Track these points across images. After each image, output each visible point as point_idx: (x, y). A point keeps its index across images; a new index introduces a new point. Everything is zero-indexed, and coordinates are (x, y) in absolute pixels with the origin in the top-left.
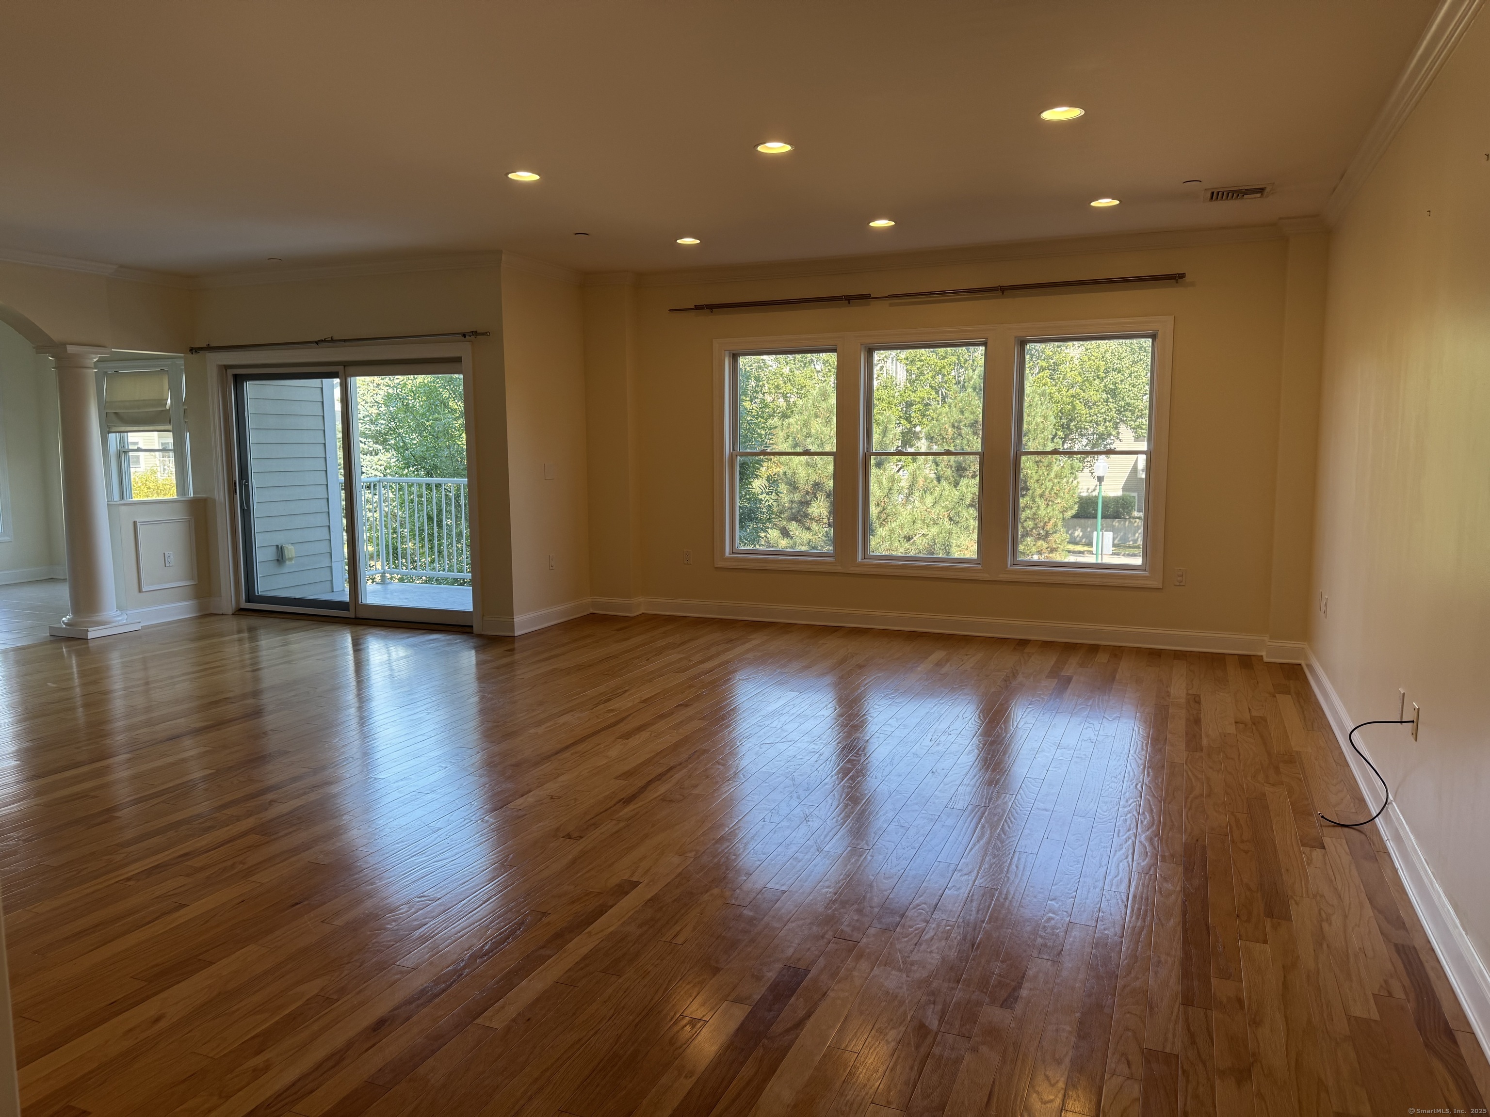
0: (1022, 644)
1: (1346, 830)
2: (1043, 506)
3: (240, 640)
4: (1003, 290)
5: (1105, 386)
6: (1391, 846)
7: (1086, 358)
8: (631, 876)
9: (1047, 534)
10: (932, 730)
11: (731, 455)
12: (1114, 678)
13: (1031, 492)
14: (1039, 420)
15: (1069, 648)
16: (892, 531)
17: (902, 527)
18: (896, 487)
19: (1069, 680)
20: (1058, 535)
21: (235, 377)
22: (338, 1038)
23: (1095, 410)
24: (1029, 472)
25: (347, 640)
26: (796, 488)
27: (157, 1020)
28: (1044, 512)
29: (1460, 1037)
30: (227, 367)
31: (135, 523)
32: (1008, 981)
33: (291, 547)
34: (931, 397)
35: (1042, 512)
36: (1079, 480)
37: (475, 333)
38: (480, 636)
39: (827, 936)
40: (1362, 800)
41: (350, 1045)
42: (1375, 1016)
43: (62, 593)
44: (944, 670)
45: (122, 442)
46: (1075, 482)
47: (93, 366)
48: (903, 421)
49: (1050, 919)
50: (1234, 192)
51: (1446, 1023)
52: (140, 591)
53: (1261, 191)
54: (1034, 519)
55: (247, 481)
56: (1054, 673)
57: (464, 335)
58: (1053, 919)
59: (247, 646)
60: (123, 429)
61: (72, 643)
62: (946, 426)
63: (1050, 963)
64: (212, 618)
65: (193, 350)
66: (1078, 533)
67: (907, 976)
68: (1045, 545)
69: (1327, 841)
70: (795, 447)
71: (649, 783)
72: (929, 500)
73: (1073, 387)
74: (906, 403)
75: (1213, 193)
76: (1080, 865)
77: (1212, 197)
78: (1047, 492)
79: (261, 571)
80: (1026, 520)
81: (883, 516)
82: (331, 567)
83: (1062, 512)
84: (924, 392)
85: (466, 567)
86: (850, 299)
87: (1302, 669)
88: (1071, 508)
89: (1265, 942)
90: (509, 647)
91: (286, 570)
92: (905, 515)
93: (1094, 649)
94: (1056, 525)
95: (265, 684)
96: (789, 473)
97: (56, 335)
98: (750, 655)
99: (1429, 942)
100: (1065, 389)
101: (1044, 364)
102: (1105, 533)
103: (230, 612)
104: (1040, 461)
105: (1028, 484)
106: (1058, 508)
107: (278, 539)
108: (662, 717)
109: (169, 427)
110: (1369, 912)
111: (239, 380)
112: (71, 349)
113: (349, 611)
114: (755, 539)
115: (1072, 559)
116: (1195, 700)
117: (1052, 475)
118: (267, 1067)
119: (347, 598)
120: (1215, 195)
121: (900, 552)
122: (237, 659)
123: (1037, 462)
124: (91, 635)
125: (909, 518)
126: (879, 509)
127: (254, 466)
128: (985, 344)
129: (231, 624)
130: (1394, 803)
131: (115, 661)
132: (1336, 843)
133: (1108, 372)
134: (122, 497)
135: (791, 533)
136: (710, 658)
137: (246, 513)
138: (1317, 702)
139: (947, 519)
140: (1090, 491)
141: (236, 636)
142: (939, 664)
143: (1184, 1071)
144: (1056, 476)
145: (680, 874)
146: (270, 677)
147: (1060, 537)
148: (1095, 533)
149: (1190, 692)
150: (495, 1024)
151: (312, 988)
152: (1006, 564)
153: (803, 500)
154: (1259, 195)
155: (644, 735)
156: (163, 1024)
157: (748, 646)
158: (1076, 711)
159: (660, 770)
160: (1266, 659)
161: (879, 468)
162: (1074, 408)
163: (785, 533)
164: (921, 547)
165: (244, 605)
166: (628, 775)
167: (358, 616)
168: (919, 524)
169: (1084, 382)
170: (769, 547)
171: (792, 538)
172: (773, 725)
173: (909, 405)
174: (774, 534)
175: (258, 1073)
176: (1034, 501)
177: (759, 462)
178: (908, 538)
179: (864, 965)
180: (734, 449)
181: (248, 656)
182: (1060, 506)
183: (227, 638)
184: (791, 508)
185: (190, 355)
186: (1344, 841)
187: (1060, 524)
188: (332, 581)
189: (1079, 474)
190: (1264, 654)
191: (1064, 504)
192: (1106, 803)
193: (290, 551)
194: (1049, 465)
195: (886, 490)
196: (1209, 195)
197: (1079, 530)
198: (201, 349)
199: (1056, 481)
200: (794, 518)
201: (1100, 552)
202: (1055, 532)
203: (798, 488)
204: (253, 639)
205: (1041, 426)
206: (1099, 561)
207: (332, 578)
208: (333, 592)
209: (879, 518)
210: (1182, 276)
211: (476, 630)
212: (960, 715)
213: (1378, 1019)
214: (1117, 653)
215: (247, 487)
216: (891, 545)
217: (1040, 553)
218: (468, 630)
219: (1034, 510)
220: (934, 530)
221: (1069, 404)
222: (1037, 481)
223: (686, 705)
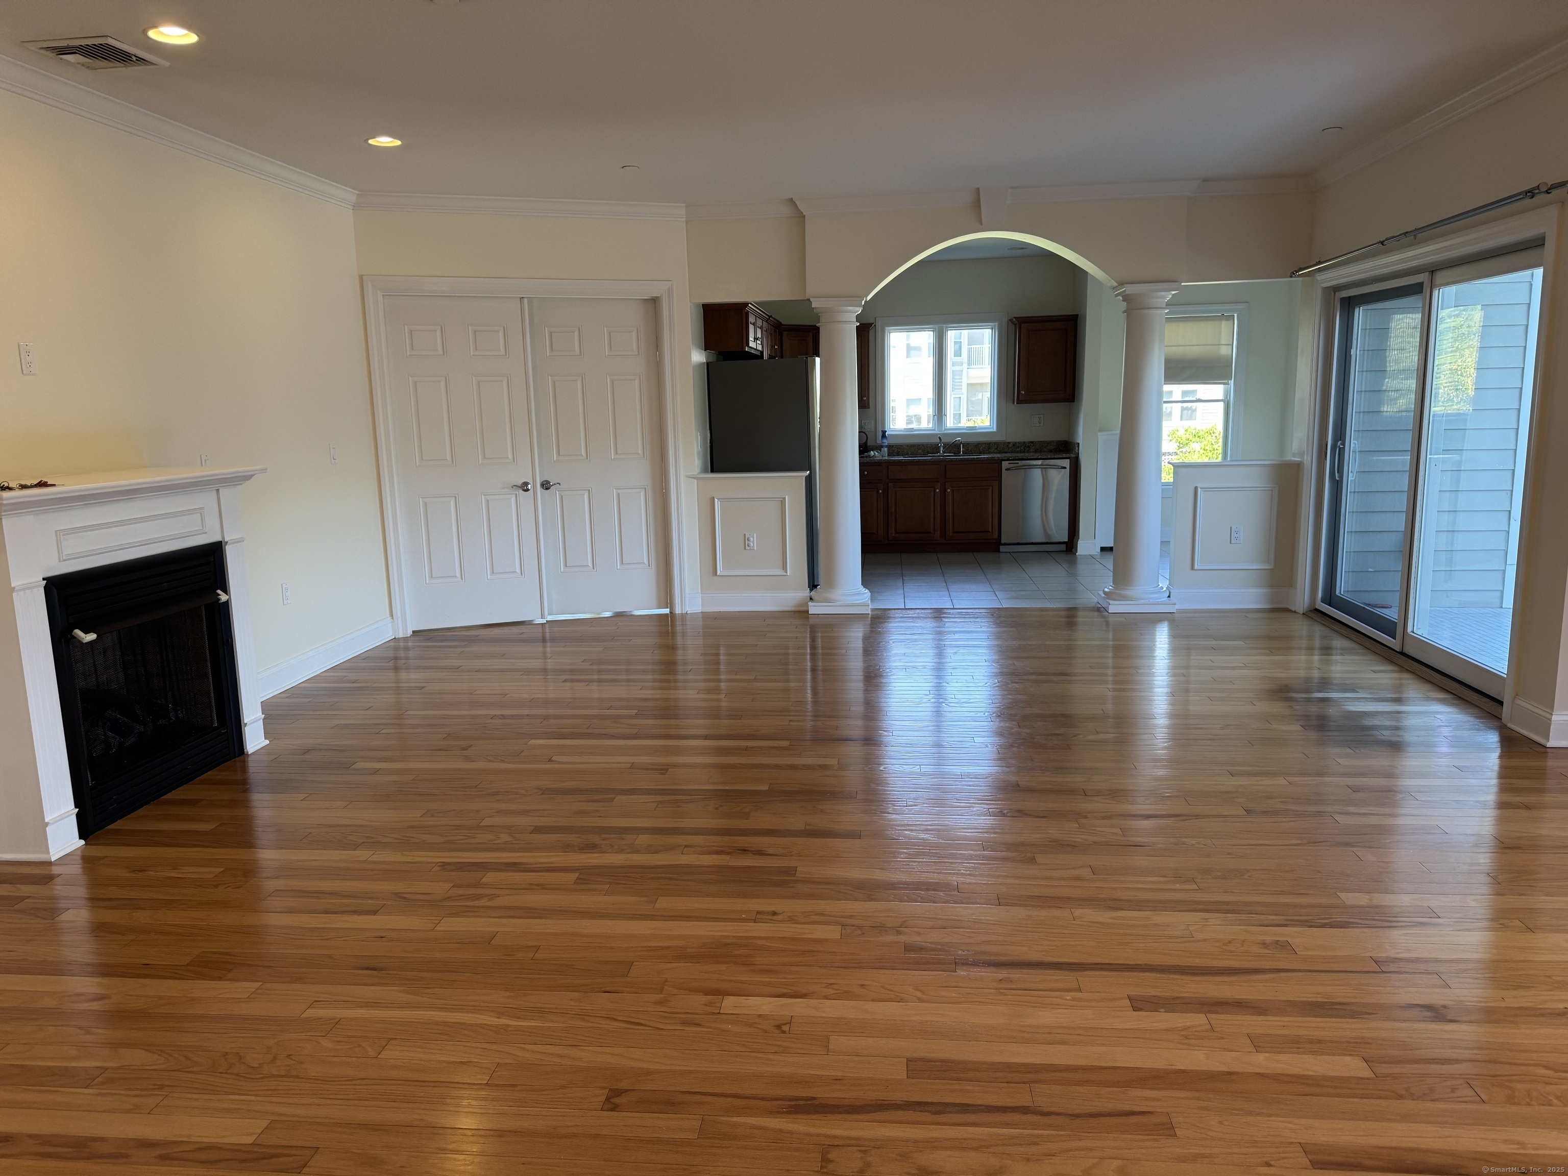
21: (1344, 300)
30: (1336, 289)
31: (1196, 488)
38: (1505, 729)
52: (1193, 568)
55: (1346, 440)
64: (1286, 614)
79: (1345, 565)
82: (1504, 571)
103: (1301, 612)
111: (1349, 305)
113: (1395, 639)
119: (1398, 622)
124: (1112, 609)
165: (1321, 606)
167: (1404, 649)
185: (1295, 278)
207: (1504, 589)
208: (1502, 607)
211: (1504, 716)
215: (1342, 451)
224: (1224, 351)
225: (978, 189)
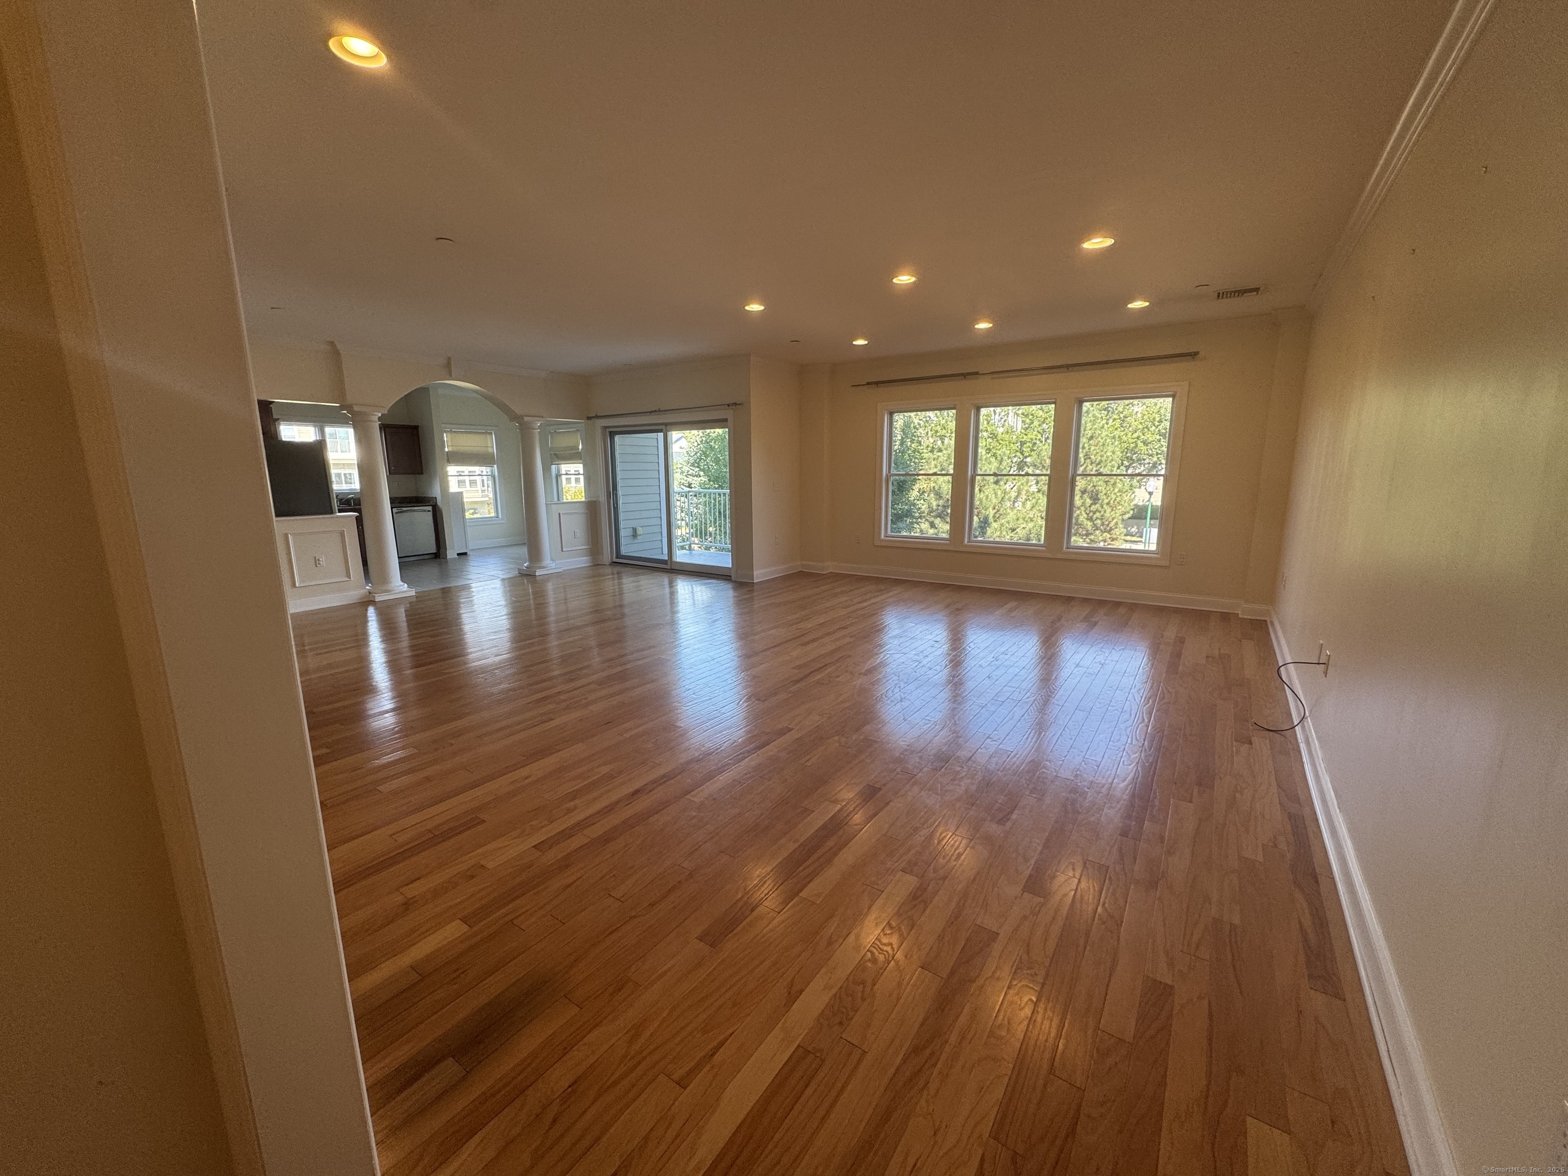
0: (1069, 599)
1: (1271, 733)
2: (1109, 510)
3: (613, 578)
4: (1068, 367)
5: (1159, 431)
6: (1303, 747)
7: (1146, 413)
8: (789, 724)
9: (1111, 529)
10: (996, 651)
11: (887, 476)
12: (1127, 624)
13: (1100, 501)
14: (1109, 454)
15: (1101, 603)
16: (1002, 525)
17: (1008, 522)
18: (1007, 497)
19: (1095, 624)
20: (1118, 530)
21: (610, 432)
22: (614, 797)
23: (1150, 446)
24: (1100, 488)
25: (666, 581)
26: (941, 497)
27: (527, 778)
28: (1109, 515)
29: (1322, 879)
30: (606, 427)
31: (559, 514)
32: (1005, 808)
33: (640, 528)
34: (1038, 438)
35: (1107, 515)
36: (1135, 494)
37: (735, 404)
38: (735, 582)
39: (897, 770)
40: (1289, 714)
41: (618, 802)
42: (1260, 858)
43: (524, 551)
44: (1013, 614)
45: (559, 470)
46: (1133, 496)
47: (537, 427)
48: (1018, 454)
49: (1043, 772)
50: (1235, 292)
51: (1314, 869)
52: (562, 551)
53: (1257, 290)
54: (1102, 519)
55: (617, 491)
56: (1086, 619)
57: (729, 405)
58: (1045, 773)
59: (616, 582)
60: (558, 463)
61: (530, 577)
62: (1045, 458)
63: (1035, 799)
64: (600, 566)
65: (589, 418)
66: (1134, 530)
67: (941, 798)
68: (1109, 536)
69: (1253, 739)
70: (941, 471)
71: (811, 673)
72: (1029, 505)
73: (1136, 432)
74: (1021, 442)
75: (1219, 293)
76: (1072, 742)
77: (1219, 296)
78: (1112, 502)
79: (623, 541)
80: (1096, 520)
81: (997, 515)
82: (662, 540)
83: (1122, 515)
84: (1032, 435)
85: (728, 541)
86: (965, 375)
87: (1267, 625)
88: (1129, 513)
89: (1191, 802)
90: (750, 589)
91: (636, 541)
92: (1012, 515)
93: (1118, 604)
94: (1116, 524)
95: (625, 602)
96: (937, 488)
97: (518, 411)
98: (890, 600)
99: (1316, 814)
100: (1130, 434)
101: (1116, 417)
102: (1152, 529)
103: (608, 563)
104: (1108, 481)
105: (1099, 496)
106: (1119, 512)
107: (634, 524)
108: (828, 634)
109: (581, 461)
110: (1274, 789)
111: (612, 435)
112: (526, 419)
113: (667, 565)
114: (910, 528)
115: (1127, 546)
116: (1181, 641)
117: (1116, 490)
118: (575, 808)
119: (666, 558)
120: (1221, 295)
121: (1007, 539)
122: (612, 588)
123: (1106, 482)
124: (537, 574)
125: (1015, 517)
126: (995, 511)
127: (620, 483)
128: (1054, 403)
129: (609, 570)
130: (1309, 718)
131: (550, 586)
132: (1261, 743)
133: (1162, 422)
134: (559, 500)
135: (936, 526)
136: (865, 601)
137: (616, 509)
138: (1272, 646)
139: (1039, 518)
140: (1145, 501)
141: (610, 577)
142: (1011, 610)
143: (1110, 878)
144: (1119, 491)
145: (818, 726)
146: (628, 597)
147: (1120, 530)
148: (1145, 529)
149: (1178, 635)
150: (695, 799)
151: (605, 770)
152: (1062, 548)
153: (945, 504)
154: (1255, 293)
155: (816, 644)
156: (529, 780)
157: (891, 594)
158: (1095, 643)
159: (821, 665)
160: (1240, 616)
161: (996, 484)
162: (1137, 446)
163: (932, 525)
164: (1021, 536)
165: (615, 560)
166: (799, 667)
167: (673, 568)
168: (1021, 521)
169: (1143, 428)
170: (923, 534)
171: (937, 528)
172: (895, 643)
173: (1022, 443)
174: (925, 526)
175: (569, 811)
176: (1102, 507)
177: (915, 481)
178: (1013, 530)
179: (916, 789)
180: (889, 472)
181: (617, 587)
182: (1120, 511)
183: (607, 577)
184: (938, 509)
185: (587, 421)
186: (1268, 741)
187: (1120, 522)
188: (662, 548)
189: (1137, 490)
190: (1240, 612)
191: (1123, 509)
192: (1100, 703)
193: (640, 531)
194: (1115, 484)
195: (1000, 499)
196: (1216, 294)
197: (1135, 527)
198: (593, 417)
199: (1118, 494)
200: (939, 516)
201: (1147, 541)
202: (1116, 528)
203: (942, 497)
204: (619, 578)
205: (1111, 458)
206: (1147, 548)
208: (658, 554)
209: (994, 517)
210: (1196, 354)
211: (733, 578)
212: (1017, 643)
213: (1262, 860)
214: (1133, 607)
215: (616, 495)
216: (1001, 533)
217: (1105, 541)
218: (729, 578)
219: (1102, 513)
220: (1031, 525)
221: (1133, 443)
222: (1105, 494)
223: (844, 628)
224: (490, 450)
225: (449, 359)
